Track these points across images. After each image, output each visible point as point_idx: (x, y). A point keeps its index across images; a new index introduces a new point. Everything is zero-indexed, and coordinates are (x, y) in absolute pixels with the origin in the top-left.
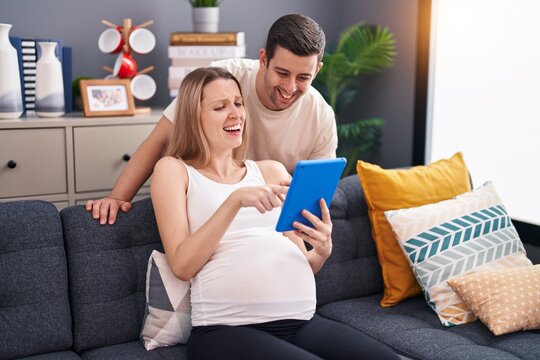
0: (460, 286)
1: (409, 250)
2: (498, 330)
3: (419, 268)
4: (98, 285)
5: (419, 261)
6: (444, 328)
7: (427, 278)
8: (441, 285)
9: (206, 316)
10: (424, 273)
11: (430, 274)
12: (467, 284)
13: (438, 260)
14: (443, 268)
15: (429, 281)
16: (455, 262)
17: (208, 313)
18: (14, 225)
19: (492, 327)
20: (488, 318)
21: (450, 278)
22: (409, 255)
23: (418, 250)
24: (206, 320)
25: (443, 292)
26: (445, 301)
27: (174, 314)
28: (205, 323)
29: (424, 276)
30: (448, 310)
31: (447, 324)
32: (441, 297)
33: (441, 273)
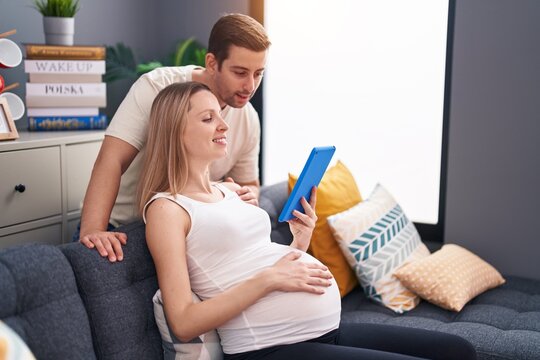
0: (408, 276)
1: (353, 250)
2: (459, 307)
3: (364, 266)
4: (123, 330)
5: (364, 259)
6: (398, 315)
7: (372, 274)
8: (386, 278)
9: (257, 340)
10: (369, 269)
11: (375, 270)
12: (414, 274)
13: (379, 256)
14: (385, 262)
15: (374, 276)
16: (392, 256)
17: (260, 336)
18: (35, 275)
19: (452, 306)
20: (445, 299)
21: (393, 271)
22: (354, 255)
23: (362, 249)
24: (258, 344)
25: (388, 284)
26: (391, 291)
27: (204, 345)
28: (257, 347)
29: (370, 272)
30: (396, 299)
31: (401, 312)
32: (386, 289)
33: (385, 268)
